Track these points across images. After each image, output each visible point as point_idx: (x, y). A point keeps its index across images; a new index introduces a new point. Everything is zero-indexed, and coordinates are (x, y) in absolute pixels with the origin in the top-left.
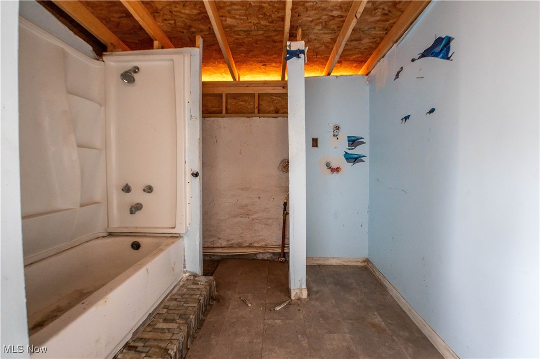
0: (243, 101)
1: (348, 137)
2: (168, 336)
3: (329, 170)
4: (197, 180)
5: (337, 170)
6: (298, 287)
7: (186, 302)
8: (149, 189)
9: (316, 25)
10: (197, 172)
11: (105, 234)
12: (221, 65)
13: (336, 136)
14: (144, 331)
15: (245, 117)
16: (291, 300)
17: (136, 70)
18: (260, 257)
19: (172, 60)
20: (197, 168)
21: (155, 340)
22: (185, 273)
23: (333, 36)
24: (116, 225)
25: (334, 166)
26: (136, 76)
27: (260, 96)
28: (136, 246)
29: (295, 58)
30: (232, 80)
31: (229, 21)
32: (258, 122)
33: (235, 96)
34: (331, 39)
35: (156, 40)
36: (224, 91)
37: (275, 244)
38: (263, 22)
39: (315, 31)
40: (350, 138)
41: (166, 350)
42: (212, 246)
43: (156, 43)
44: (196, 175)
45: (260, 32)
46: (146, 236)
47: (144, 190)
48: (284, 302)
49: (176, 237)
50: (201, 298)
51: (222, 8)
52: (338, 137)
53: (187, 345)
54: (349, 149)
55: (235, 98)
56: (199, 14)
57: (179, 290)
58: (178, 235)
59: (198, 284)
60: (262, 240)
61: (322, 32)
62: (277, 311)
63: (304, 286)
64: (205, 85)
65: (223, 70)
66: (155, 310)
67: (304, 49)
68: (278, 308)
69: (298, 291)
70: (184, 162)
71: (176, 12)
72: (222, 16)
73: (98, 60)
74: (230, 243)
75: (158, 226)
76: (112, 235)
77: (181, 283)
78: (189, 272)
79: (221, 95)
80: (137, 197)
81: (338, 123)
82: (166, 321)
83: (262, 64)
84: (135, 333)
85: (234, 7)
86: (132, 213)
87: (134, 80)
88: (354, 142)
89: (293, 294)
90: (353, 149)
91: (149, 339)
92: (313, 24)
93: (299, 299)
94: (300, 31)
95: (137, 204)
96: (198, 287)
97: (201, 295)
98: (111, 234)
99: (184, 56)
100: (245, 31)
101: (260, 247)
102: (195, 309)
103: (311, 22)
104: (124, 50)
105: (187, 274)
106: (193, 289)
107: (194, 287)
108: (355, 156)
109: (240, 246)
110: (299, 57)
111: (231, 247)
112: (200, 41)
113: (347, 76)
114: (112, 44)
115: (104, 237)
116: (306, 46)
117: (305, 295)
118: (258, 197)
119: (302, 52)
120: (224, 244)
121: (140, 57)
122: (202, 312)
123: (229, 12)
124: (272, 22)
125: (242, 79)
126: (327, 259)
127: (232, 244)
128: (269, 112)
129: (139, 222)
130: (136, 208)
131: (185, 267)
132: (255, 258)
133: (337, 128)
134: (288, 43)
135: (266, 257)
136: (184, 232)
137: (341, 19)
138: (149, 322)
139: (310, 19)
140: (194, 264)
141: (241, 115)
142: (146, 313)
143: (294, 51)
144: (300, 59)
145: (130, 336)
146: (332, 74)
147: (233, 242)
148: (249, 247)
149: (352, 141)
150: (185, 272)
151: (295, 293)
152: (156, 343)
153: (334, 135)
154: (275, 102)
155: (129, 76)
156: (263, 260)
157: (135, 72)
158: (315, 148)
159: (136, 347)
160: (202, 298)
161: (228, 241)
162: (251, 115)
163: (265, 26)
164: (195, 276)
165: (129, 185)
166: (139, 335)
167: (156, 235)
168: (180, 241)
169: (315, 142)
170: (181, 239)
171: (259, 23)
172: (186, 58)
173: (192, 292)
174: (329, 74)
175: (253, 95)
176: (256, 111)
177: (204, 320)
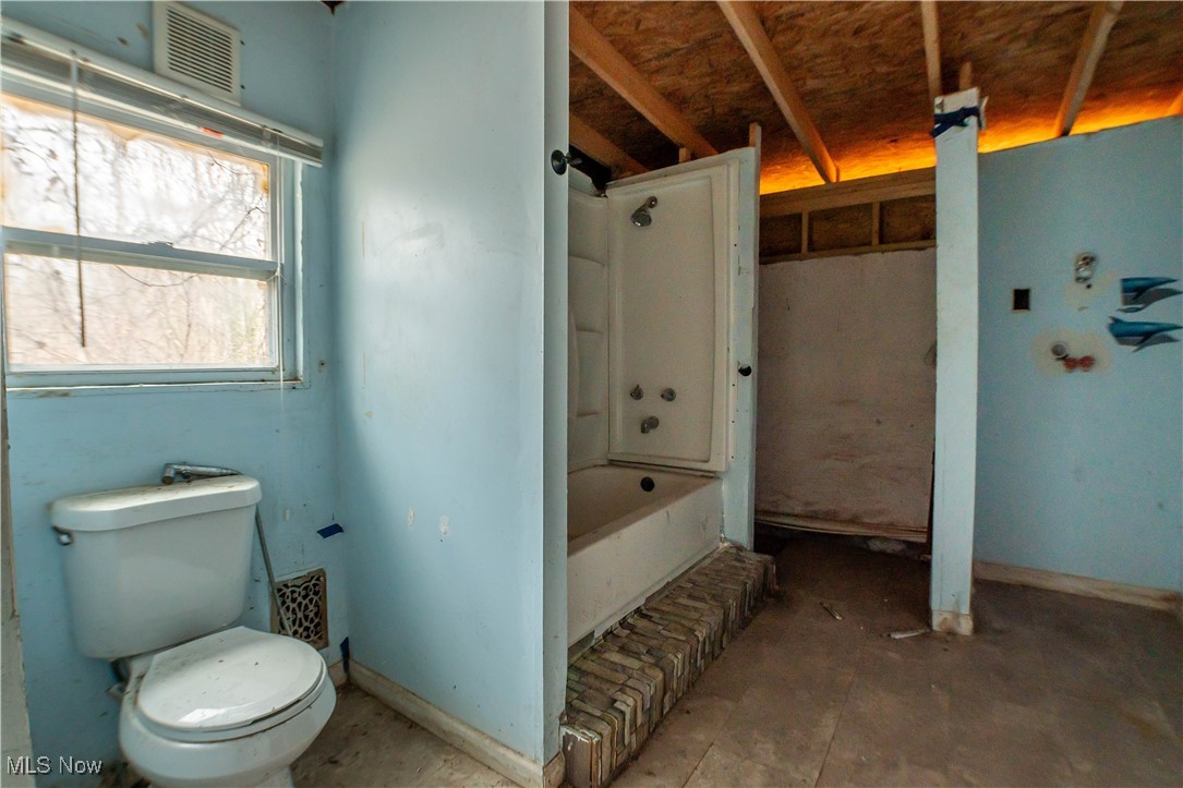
0: (846, 222)
1: (1125, 280)
2: (695, 615)
3: (1061, 363)
4: (748, 383)
5: (1086, 362)
6: (951, 609)
7: (722, 581)
8: (669, 395)
9: (1011, 41)
10: (749, 368)
11: (605, 462)
12: (798, 158)
13: (1086, 279)
14: (661, 601)
15: (851, 254)
16: (932, 630)
17: (652, 202)
18: (876, 546)
19: (709, 177)
20: (749, 359)
21: (677, 615)
22: (723, 543)
23: (1064, 51)
24: (620, 449)
25: (1076, 352)
26: (652, 212)
27: (884, 207)
28: (648, 485)
29: (953, 128)
30: (822, 182)
31: (812, 84)
32: (878, 263)
33: (829, 215)
34: (1060, 57)
35: (683, 147)
36: (805, 208)
37: (912, 523)
38: (883, 69)
39: (1010, 53)
40: (1129, 284)
41: (692, 631)
42: (772, 509)
43: (683, 152)
44: (745, 372)
45: (878, 86)
46: (663, 471)
47: (662, 396)
48: (912, 629)
49: (711, 477)
50: (747, 581)
51: (795, 68)
52: (1089, 282)
53: (721, 644)
54: (1126, 311)
55: (827, 219)
56: (754, 87)
57: (712, 563)
58: (712, 475)
59: (744, 562)
60: (880, 512)
61: (1028, 51)
62: (895, 639)
63: (965, 609)
64: (766, 201)
65: (804, 167)
66: (675, 580)
67: (975, 104)
68: (898, 636)
69: (949, 616)
70: (726, 347)
71: (717, 93)
72: (798, 80)
73: (599, 196)
74: (812, 508)
75: (683, 457)
76: (613, 465)
77: (716, 555)
78: (730, 541)
79: (799, 216)
80: (652, 406)
81: (1088, 248)
82: (691, 597)
83: (888, 140)
84: (649, 600)
85: (818, 61)
86: (644, 431)
87: (650, 220)
88: (1140, 292)
89: (936, 621)
90: (1138, 310)
91: (668, 612)
92: (1001, 43)
93: (951, 633)
94: (967, 69)
95: (651, 418)
96: (744, 565)
97: (748, 577)
98: (612, 463)
99: (729, 166)
100: (845, 93)
101: (878, 526)
102: (739, 594)
103: (998, 39)
104: (636, 173)
105: (726, 544)
106: (736, 567)
107: (738, 564)
108: (1147, 328)
109: (830, 516)
110: (964, 125)
111: (813, 517)
112: (756, 133)
113: (1122, 127)
114: (617, 166)
115: (603, 466)
116: (981, 97)
117: (966, 627)
118: (875, 419)
119: (974, 111)
120: (798, 509)
121: (658, 182)
122: (749, 605)
123: (809, 70)
124: (901, 63)
125: (844, 177)
126: (1050, 574)
127: (815, 512)
128: (908, 239)
129: (653, 447)
130: (649, 424)
131: (721, 531)
132: (865, 546)
133: (1089, 260)
134: (938, 100)
135: (891, 548)
136: (724, 469)
137: (1080, 14)
138: (666, 593)
139: (992, 36)
140: (737, 526)
141: (842, 250)
142: (662, 579)
143: (950, 114)
144: (966, 130)
145: (642, 601)
146: (1072, 133)
147: (816, 508)
148: (853, 521)
149: (1134, 291)
150: (723, 540)
151: (941, 618)
152: (677, 619)
153: (1078, 279)
154: (922, 214)
155: (642, 216)
156: (883, 553)
157: (652, 206)
158: (1021, 314)
159: (651, 617)
160: (750, 582)
161: (807, 504)
162: (863, 249)
163: (888, 74)
164: (740, 548)
165: (641, 387)
166: (653, 604)
167: (677, 470)
168: (713, 485)
169: (1022, 299)
170: (719, 481)
171: (874, 71)
172: (732, 169)
173: (733, 570)
174: (1065, 133)
175: (868, 207)
176: (875, 240)
177: (751, 620)
